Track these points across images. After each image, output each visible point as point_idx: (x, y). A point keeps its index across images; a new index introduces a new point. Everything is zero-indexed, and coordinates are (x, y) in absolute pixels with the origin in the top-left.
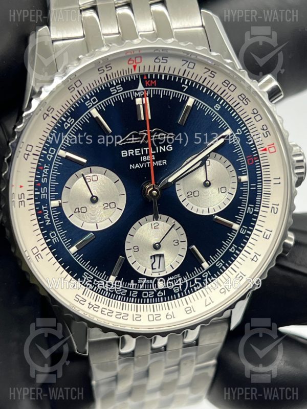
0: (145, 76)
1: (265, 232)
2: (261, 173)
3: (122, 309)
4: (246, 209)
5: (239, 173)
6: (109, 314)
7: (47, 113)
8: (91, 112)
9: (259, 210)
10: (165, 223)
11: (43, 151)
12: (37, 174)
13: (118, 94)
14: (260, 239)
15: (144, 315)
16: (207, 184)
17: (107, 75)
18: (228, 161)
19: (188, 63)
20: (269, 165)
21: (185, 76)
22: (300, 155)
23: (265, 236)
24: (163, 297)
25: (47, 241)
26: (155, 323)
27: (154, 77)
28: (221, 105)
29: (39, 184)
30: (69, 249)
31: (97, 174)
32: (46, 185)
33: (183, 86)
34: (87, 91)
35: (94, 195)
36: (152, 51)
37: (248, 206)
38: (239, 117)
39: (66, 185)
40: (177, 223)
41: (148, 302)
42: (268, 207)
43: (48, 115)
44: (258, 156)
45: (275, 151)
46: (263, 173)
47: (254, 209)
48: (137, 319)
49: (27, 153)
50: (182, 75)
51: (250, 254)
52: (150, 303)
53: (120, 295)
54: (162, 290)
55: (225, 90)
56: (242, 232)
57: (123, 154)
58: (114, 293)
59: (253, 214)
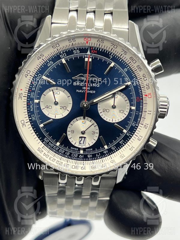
0: (92, 48)
1: (139, 137)
2: (143, 107)
3: (60, 160)
4: (131, 123)
5: (131, 105)
6: (53, 160)
7: (40, 57)
8: (62, 60)
9: (138, 125)
10: (89, 122)
11: (35, 75)
12: (30, 85)
13: (77, 54)
14: (136, 140)
16: (114, 107)
17: (73, 44)
18: (126, 97)
19: (114, 45)
20: (147, 104)
21: (112, 51)
22: (165, 102)
23: (139, 139)
24: (82, 158)
25: (30, 119)
26: (75, 170)
27: (96, 49)
28: (128, 69)
29: (31, 91)
30: (40, 125)
31: (60, 91)
32: (34, 91)
33: (110, 56)
35: (56, 101)
36: (97, 36)
37: (133, 122)
38: (136, 76)
39: (44, 94)
40: (95, 123)
41: (74, 159)
42: (143, 125)
43: (40, 58)
44: (142, 98)
45: (151, 97)
46: (144, 107)
47: (136, 124)
49: (27, 74)
50: (110, 51)
51: (129, 146)
52: (75, 160)
53: (61, 152)
54: (82, 155)
55: (131, 62)
56: (128, 135)
58: (58, 151)
59: (135, 126)
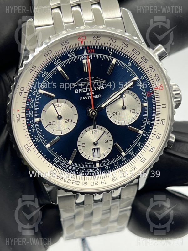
0: (88, 47)
1: (157, 135)
2: (155, 101)
3: (76, 179)
4: (146, 122)
5: (143, 102)
6: (68, 182)
7: (32, 69)
8: (57, 68)
9: (154, 122)
10: (100, 130)
11: (30, 91)
12: (27, 103)
13: (73, 57)
14: (155, 139)
15: (89, 182)
16: (124, 108)
17: (66, 47)
18: (136, 95)
19: (112, 39)
20: (159, 97)
21: (111, 47)
22: (177, 90)
23: (157, 137)
25: (33, 141)
26: (95, 186)
27: (93, 48)
28: (132, 63)
29: (28, 109)
30: (45, 145)
31: (61, 103)
32: (32, 109)
33: (110, 52)
34: (55, 56)
35: (59, 115)
36: (92, 33)
37: (148, 120)
38: (142, 69)
39: (43, 110)
40: (107, 130)
42: (159, 121)
43: (32, 70)
44: (153, 92)
45: (163, 89)
46: (156, 102)
47: (151, 122)
48: (85, 184)
50: (109, 46)
51: (149, 147)
53: (75, 171)
54: (99, 168)
55: (134, 55)
56: (144, 135)
57: (75, 91)
58: (72, 170)
59: (150, 125)
